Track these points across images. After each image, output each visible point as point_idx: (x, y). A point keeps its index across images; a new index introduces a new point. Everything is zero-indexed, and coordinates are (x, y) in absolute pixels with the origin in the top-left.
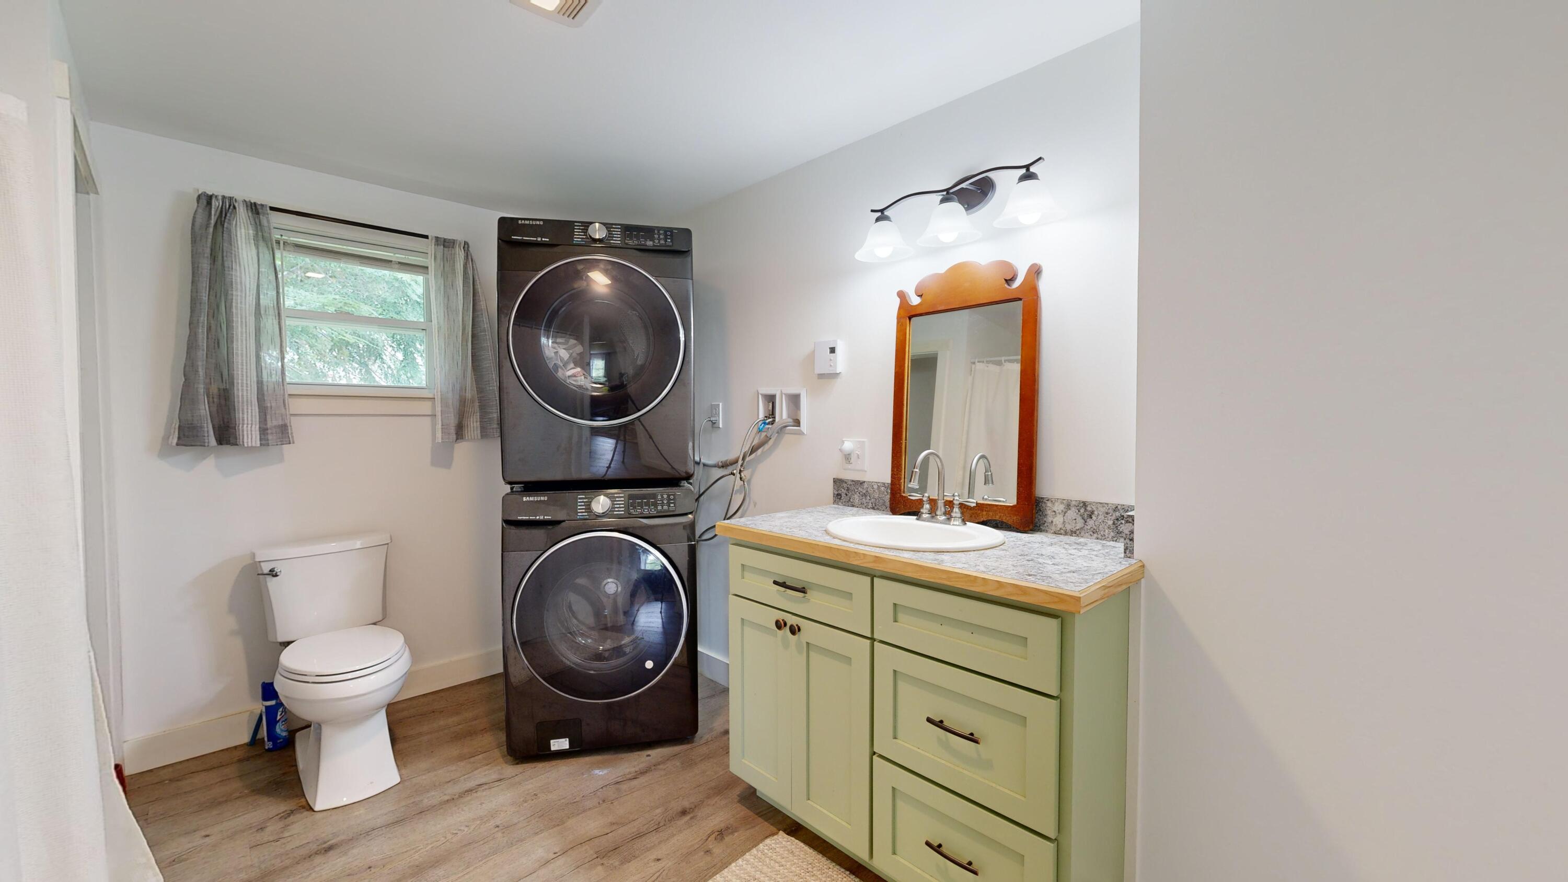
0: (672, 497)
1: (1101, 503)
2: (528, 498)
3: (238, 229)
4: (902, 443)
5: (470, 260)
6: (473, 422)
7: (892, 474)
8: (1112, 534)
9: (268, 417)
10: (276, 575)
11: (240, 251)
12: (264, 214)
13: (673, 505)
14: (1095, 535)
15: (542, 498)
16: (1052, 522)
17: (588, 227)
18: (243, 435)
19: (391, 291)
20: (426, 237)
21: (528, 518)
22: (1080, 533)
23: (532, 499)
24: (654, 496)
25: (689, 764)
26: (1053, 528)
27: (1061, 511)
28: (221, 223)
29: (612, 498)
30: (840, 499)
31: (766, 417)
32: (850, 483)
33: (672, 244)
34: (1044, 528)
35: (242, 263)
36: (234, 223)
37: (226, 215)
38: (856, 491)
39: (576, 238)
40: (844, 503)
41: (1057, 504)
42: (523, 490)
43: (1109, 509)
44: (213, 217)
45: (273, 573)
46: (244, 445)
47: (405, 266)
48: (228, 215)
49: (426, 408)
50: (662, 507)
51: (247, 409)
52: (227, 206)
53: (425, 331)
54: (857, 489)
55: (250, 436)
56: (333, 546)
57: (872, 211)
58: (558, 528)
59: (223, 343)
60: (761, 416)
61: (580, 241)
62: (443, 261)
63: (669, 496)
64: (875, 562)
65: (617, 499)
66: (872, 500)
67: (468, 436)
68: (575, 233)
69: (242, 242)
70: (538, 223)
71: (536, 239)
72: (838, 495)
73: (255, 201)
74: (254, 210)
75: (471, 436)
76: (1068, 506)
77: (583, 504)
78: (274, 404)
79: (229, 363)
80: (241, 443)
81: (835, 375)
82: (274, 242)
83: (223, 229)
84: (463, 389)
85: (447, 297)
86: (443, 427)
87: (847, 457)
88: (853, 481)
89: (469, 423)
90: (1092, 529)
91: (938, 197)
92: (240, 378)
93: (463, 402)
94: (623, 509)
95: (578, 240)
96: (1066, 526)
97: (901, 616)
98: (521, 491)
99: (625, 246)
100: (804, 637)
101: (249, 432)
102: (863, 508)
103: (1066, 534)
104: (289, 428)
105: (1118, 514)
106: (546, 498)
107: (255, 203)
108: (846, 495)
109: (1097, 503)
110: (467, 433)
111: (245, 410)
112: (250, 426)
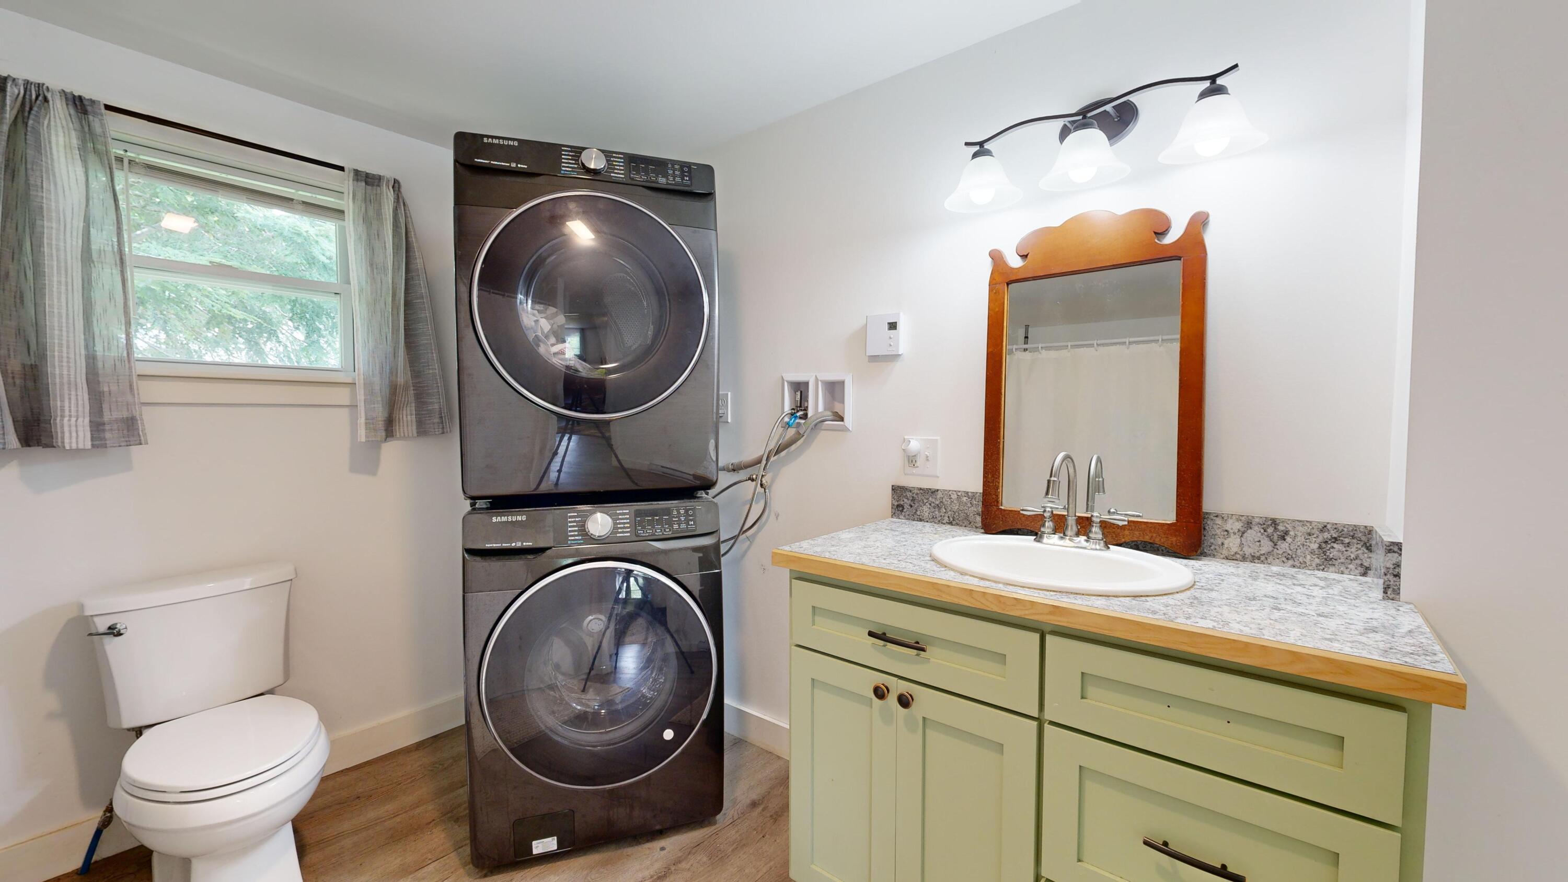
0: (690, 512)
1: (1301, 521)
2: (499, 518)
3: (53, 132)
4: (999, 443)
5: (402, 204)
6: (407, 416)
7: (984, 482)
8: (1317, 561)
9: (105, 406)
10: (119, 634)
11: (56, 165)
12: (95, 114)
13: (692, 523)
14: (1291, 562)
15: (519, 518)
16: (1223, 544)
17: (581, 153)
18: (63, 433)
19: (290, 249)
20: (341, 169)
21: (500, 545)
22: (1266, 558)
23: (504, 519)
24: (668, 512)
25: (718, 858)
26: (1225, 552)
27: (1236, 531)
28: (23, 122)
29: (614, 518)
30: (902, 511)
31: (793, 409)
32: (916, 491)
33: (691, 183)
34: (1210, 552)
35: (58, 180)
36: (46, 123)
37: (31, 109)
38: (925, 501)
39: (564, 167)
40: (907, 517)
41: (1230, 521)
42: (489, 506)
43: (1313, 528)
44: (8, 108)
45: (114, 631)
46: (64, 447)
47: (311, 208)
48: (35, 109)
49: (343, 396)
50: (679, 526)
51: (70, 395)
52: (34, 97)
53: (338, 296)
54: (927, 499)
55: (74, 434)
56: (210, 588)
57: (967, 144)
58: (542, 558)
59: (29, 297)
60: (787, 408)
61: (570, 171)
62: (365, 202)
63: (687, 511)
64: (1051, 613)
65: (620, 517)
66: (949, 513)
67: (400, 433)
68: (563, 160)
69: (58, 151)
70: (511, 143)
71: (508, 164)
72: (898, 506)
73: (81, 94)
74: (79, 107)
75: (404, 433)
76: (1249, 524)
77: (575, 524)
78: (114, 388)
79: (39, 328)
80: (60, 444)
81: (895, 357)
82: (113, 158)
83: (27, 130)
84: (393, 372)
85: (371, 249)
86: (368, 421)
87: (911, 460)
88: (921, 489)
89: (401, 416)
90: (1285, 555)
91: (1059, 124)
92: (56, 349)
93: (394, 390)
94: (629, 530)
95: (567, 169)
96: (1244, 549)
97: (1091, 690)
98: (487, 509)
99: (630, 182)
100: (917, 709)
101: (73, 429)
102: (935, 523)
103: (1244, 559)
104: (139, 422)
105: (1326, 535)
106: (524, 518)
107: (80, 98)
108: (911, 506)
109: (1294, 521)
110: (399, 429)
111: (66, 397)
112: (73, 419)
